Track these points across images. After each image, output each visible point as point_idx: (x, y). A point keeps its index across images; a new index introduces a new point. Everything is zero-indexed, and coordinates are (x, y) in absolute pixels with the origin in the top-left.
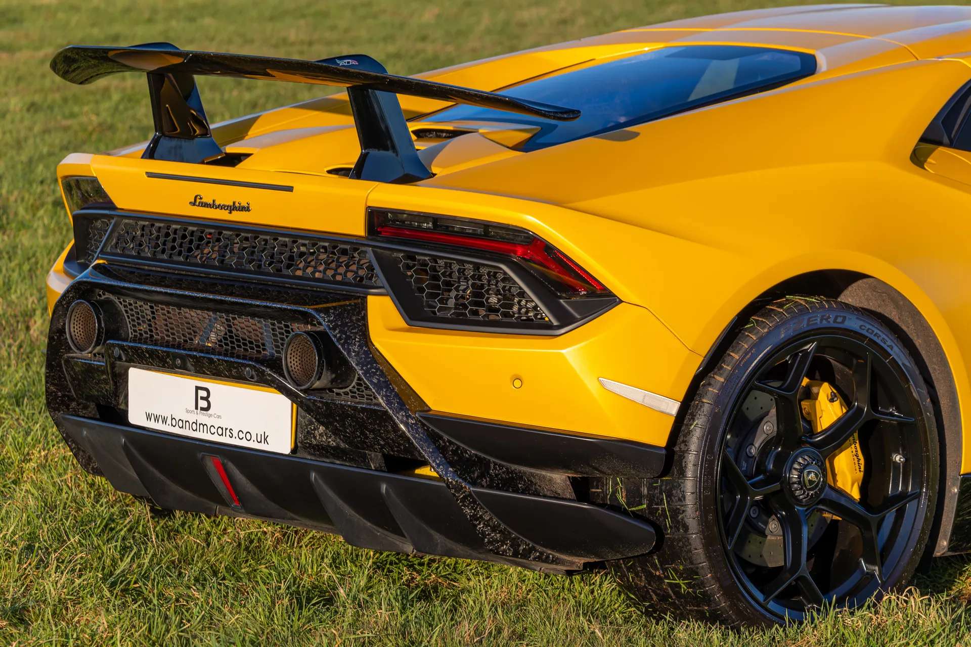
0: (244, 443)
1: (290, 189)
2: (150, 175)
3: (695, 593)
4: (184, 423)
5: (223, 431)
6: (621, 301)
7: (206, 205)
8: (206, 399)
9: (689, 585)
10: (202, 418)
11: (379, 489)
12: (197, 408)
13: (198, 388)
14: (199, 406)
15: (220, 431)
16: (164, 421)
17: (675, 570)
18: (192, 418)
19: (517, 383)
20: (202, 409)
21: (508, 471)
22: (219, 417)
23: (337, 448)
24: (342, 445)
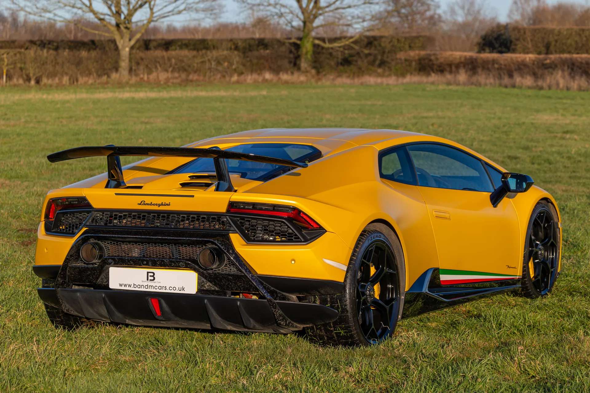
0: (172, 291)
1: (193, 196)
2: (116, 194)
3: (347, 335)
4: (140, 286)
5: (161, 288)
6: (326, 231)
7: (147, 204)
8: (153, 276)
9: (345, 332)
10: (150, 283)
11: (237, 303)
12: (148, 280)
13: (148, 273)
14: (149, 279)
15: (160, 288)
16: (130, 286)
17: (340, 327)
18: (145, 284)
19: (293, 262)
20: (150, 280)
21: (283, 295)
22: (159, 282)
23: (215, 291)
24: (217, 289)
